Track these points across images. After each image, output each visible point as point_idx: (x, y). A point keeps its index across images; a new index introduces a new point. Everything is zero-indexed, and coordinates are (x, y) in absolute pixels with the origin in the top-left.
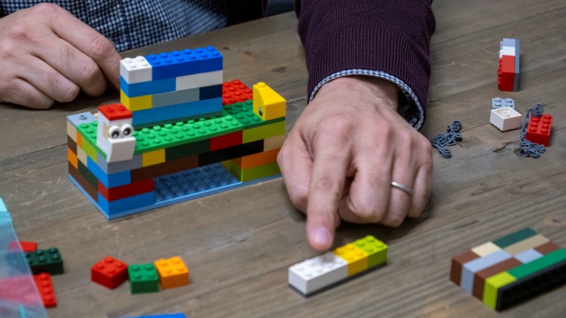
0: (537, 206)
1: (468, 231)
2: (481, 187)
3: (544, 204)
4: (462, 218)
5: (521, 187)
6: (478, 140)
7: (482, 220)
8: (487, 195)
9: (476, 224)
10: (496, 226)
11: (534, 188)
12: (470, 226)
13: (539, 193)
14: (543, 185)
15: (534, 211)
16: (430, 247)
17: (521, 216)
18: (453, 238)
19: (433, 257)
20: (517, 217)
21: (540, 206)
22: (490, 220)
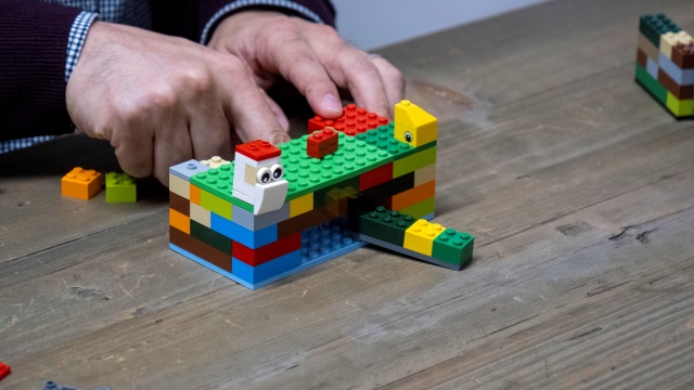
0: (676, 305)
1: (588, 341)
2: (598, 285)
3: (684, 303)
4: (579, 326)
5: (651, 283)
6: (587, 224)
7: (605, 327)
8: (608, 294)
9: (597, 333)
10: (624, 333)
11: (669, 283)
12: (590, 336)
13: (676, 289)
14: (680, 279)
15: (672, 312)
16: (542, 364)
17: (655, 319)
18: (570, 352)
19: (547, 375)
20: (650, 320)
21: (679, 305)
22: (616, 326)
